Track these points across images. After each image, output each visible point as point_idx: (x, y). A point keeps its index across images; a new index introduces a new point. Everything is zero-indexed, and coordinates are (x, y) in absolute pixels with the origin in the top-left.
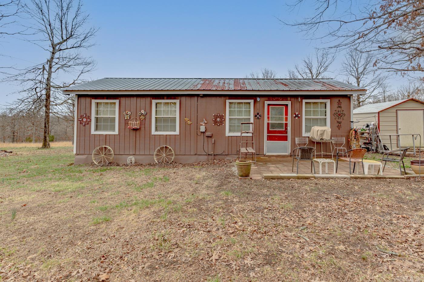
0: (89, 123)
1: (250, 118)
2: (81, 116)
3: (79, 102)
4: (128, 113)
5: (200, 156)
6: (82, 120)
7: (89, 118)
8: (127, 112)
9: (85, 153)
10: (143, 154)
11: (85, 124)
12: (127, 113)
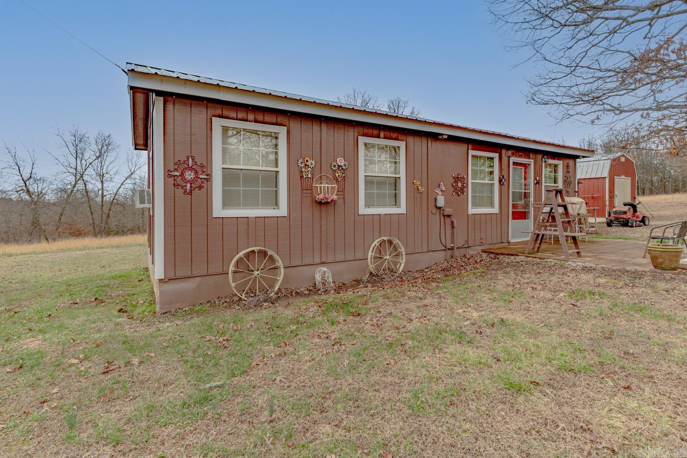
0: (205, 185)
1: (494, 184)
2: (175, 164)
3: (170, 121)
4: (309, 163)
5: (435, 252)
6: (182, 174)
7: (203, 172)
8: (307, 161)
9: (195, 274)
10: (343, 259)
11: (191, 187)
12: (307, 163)
